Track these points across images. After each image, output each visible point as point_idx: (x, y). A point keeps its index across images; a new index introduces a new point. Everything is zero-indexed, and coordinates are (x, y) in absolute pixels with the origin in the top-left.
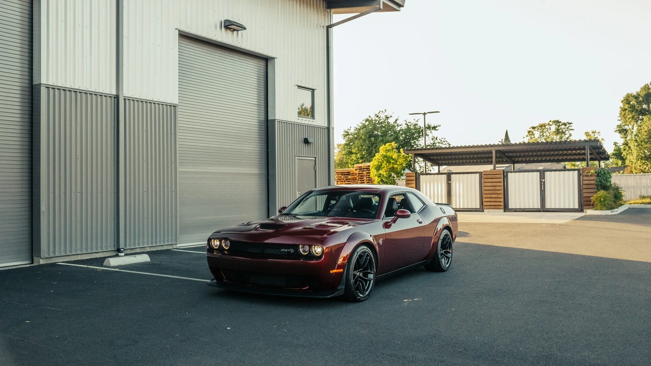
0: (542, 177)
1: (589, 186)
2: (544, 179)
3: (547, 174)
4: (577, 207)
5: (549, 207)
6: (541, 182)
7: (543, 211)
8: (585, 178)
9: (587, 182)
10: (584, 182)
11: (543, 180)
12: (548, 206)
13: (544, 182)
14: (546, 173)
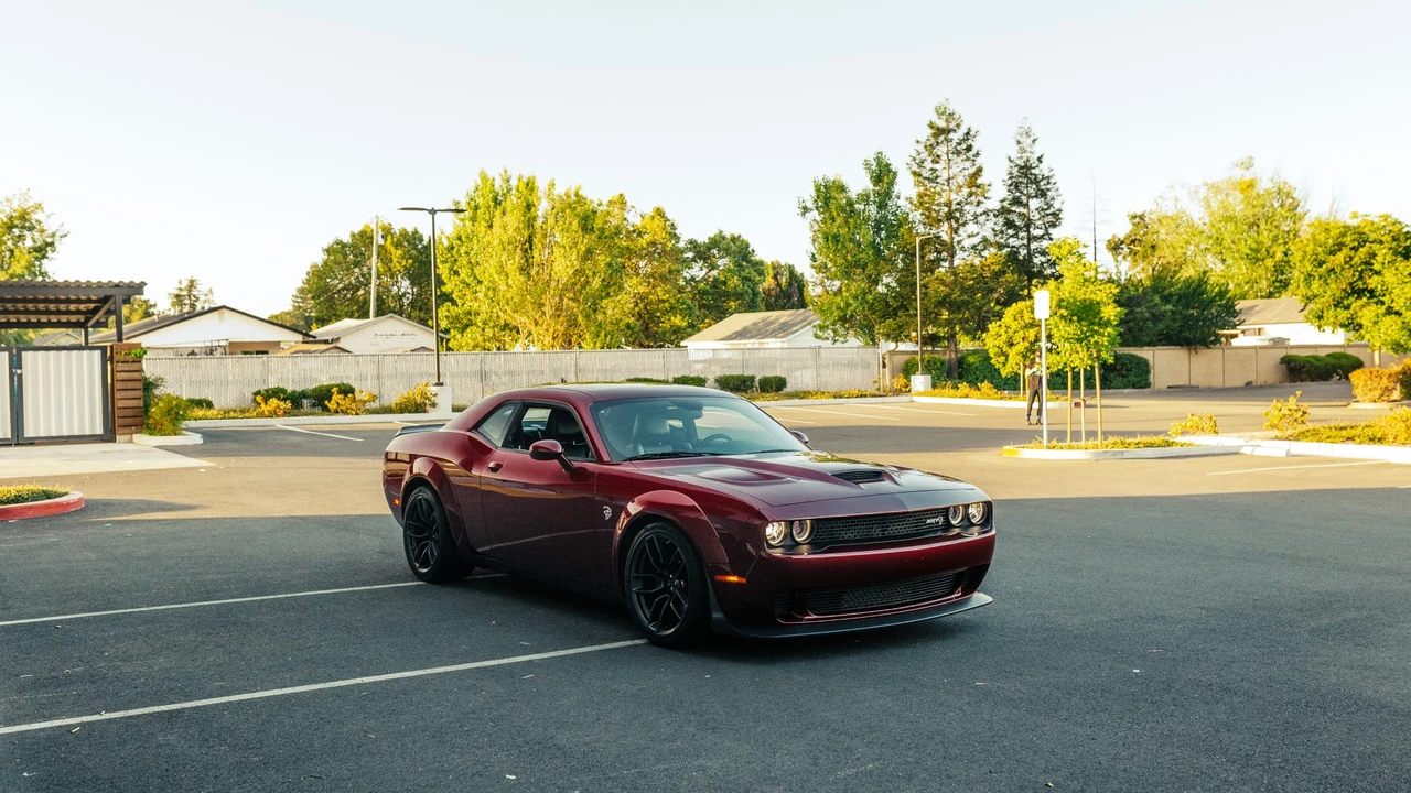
0: (15, 363)
1: (129, 385)
2: (20, 368)
3: (27, 356)
4: (99, 430)
5: (31, 436)
6: (12, 375)
7: (18, 444)
8: (121, 367)
9: (124, 375)
10: (119, 376)
11: (19, 372)
12: (29, 432)
13: (21, 374)
14: (24, 354)
